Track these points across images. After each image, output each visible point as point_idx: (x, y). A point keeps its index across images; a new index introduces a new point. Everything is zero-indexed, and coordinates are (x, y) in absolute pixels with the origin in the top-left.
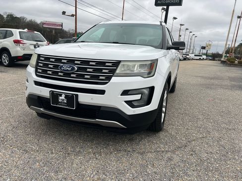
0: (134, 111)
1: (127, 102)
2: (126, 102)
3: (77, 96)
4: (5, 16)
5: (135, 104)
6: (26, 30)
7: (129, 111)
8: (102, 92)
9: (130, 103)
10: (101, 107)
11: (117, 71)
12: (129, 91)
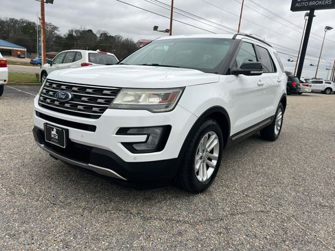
0: (135, 158)
1: (125, 144)
2: (123, 143)
3: (67, 131)
4: (98, 35)
5: (138, 147)
6: (98, 50)
7: (128, 157)
8: (92, 128)
9: (129, 146)
10: (92, 148)
11: (115, 102)
12: (129, 128)
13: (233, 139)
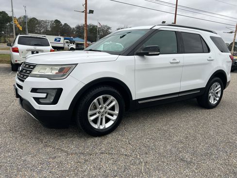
0: (40, 107)
2: (34, 98)
5: (42, 101)
7: (36, 106)
8: (22, 88)
9: (37, 99)
11: (33, 73)
12: (37, 89)
13: (140, 102)
